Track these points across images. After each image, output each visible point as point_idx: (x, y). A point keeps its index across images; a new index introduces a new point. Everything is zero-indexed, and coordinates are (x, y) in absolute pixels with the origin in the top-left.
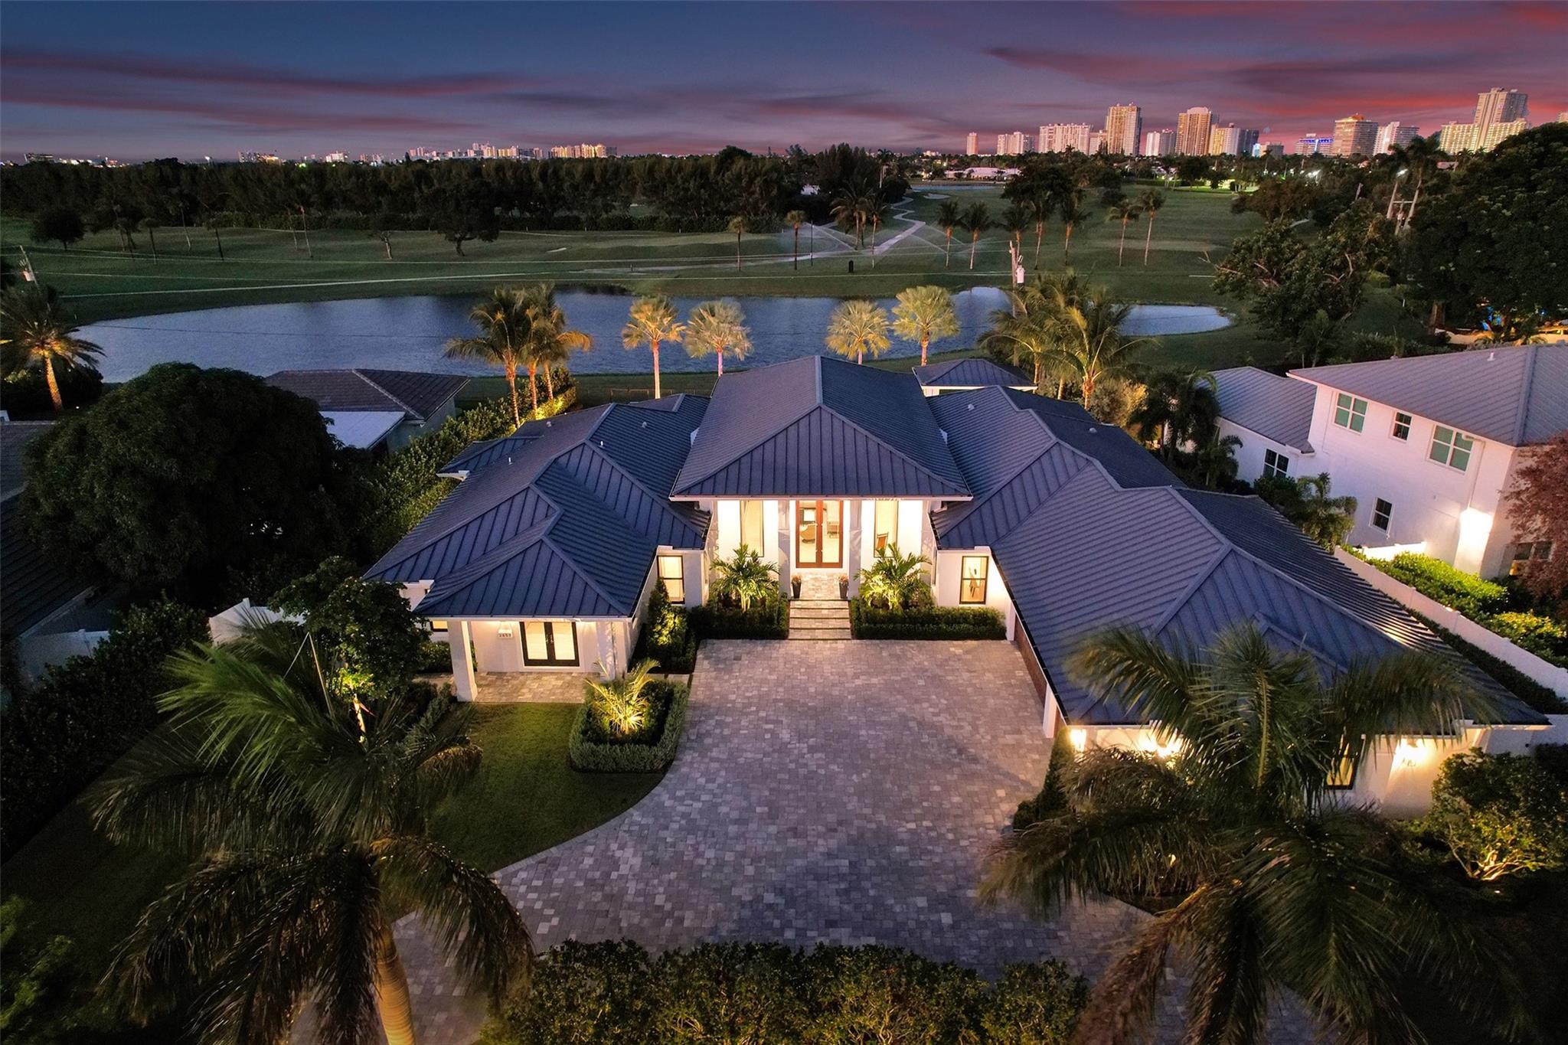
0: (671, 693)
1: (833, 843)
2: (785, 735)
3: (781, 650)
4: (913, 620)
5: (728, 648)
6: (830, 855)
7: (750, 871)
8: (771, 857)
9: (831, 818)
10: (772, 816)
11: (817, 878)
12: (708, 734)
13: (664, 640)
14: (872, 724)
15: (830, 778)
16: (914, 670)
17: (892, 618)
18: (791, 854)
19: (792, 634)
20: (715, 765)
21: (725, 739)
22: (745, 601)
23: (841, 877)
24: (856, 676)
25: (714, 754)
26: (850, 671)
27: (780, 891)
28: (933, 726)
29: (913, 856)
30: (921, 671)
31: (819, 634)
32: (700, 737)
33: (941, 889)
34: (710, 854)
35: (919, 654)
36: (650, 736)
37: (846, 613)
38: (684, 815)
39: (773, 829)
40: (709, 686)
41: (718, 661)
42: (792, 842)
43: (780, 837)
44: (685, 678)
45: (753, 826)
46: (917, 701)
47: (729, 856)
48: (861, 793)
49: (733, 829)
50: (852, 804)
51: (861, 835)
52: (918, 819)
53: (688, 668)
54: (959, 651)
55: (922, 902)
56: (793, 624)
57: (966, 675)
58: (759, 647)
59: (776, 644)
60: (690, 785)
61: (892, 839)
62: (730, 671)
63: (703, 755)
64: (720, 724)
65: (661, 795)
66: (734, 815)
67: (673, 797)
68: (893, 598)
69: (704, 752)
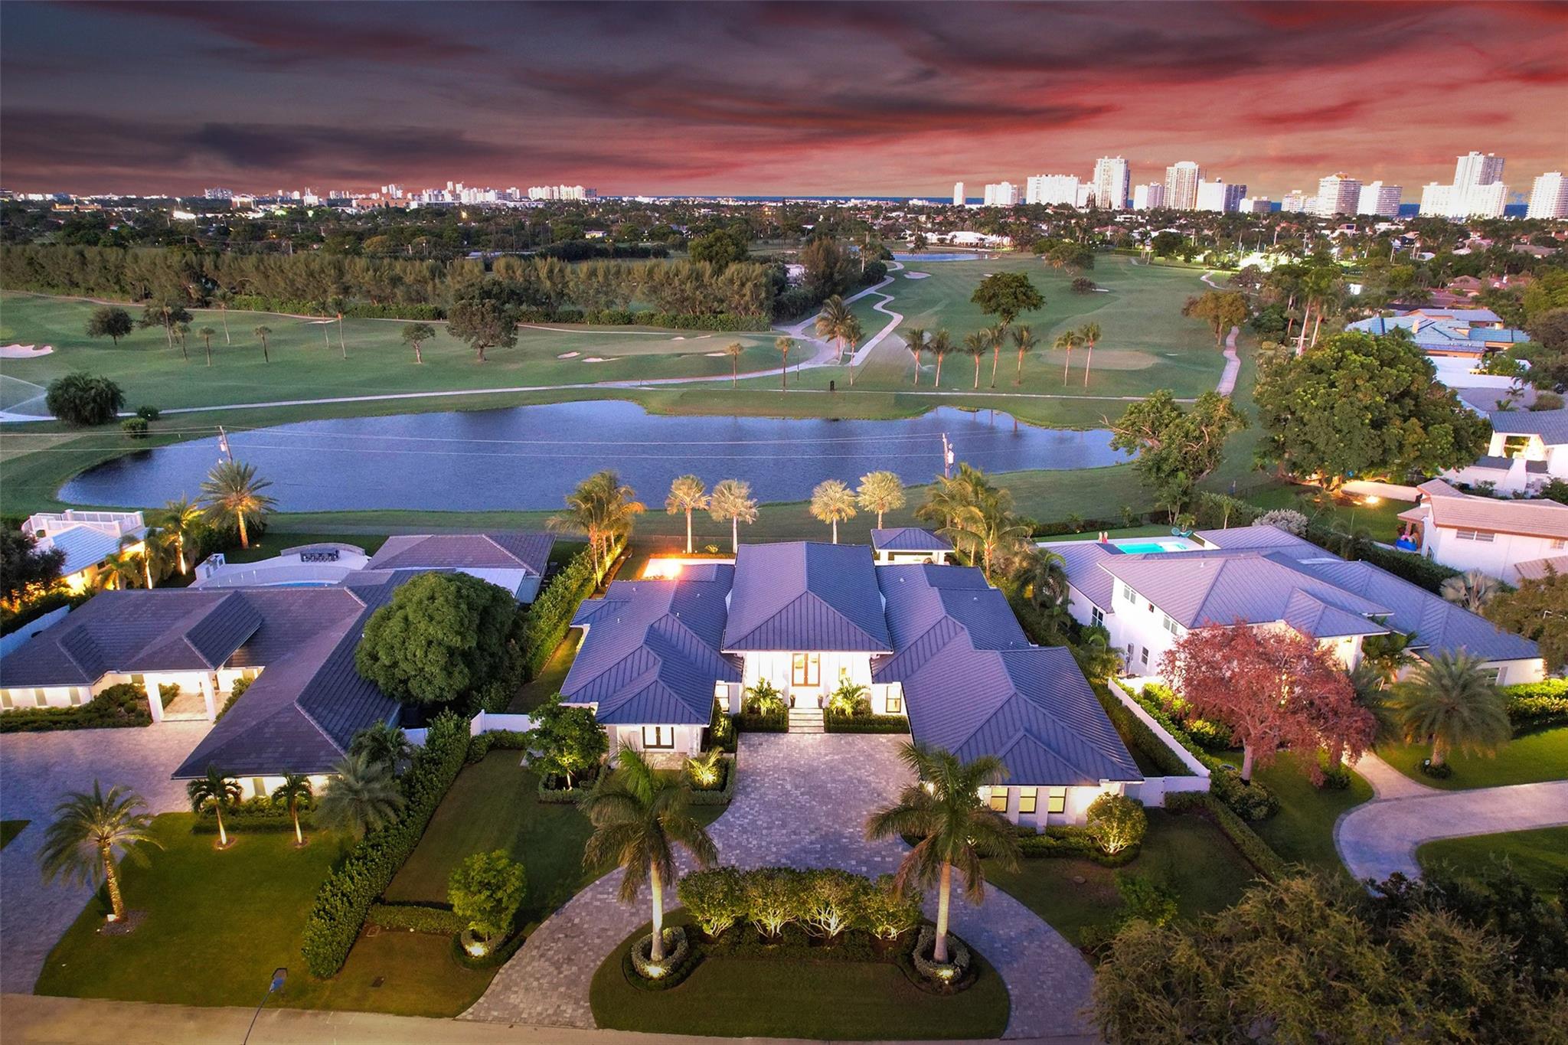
0: (727, 764)
1: (813, 837)
2: (788, 787)
3: (785, 739)
4: (859, 722)
5: (755, 738)
6: (812, 843)
7: (774, 849)
8: (784, 844)
9: (812, 826)
10: (784, 826)
11: (806, 852)
12: (748, 786)
13: (720, 734)
14: (834, 781)
15: (813, 807)
16: (859, 751)
17: (847, 721)
18: (793, 842)
19: (791, 730)
20: (753, 802)
21: (756, 788)
22: (763, 710)
23: (816, 852)
24: (826, 755)
25: (753, 796)
26: (823, 752)
27: (787, 857)
28: (866, 781)
29: (852, 844)
30: (862, 752)
31: (806, 730)
32: (744, 788)
33: (863, 857)
34: (755, 842)
35: (861, 742)
36: (721, 785)
37: (821, 717)
38: (740, 825)
39: (784, 832)
40: (746, 760)
41: (750, 746)
42: (793, 837)
43: (788, 835)
44: (733, 755)
45: (774, 830)
46: (859, 769)
47: (764, 844)
48: (828, 814)
49: (764, 832)
50: (822, 820)
51: (827, 834)
52: (854, 827)
53: (733, 750)
54: (884, 741)
55: (853, 862)
56: (791, 723)
57: (886, 754)
58: (772, 737)
59: (781, 735)
60: (742, 811)
61: (842, 836)
62: (757, 752)
63: (747, 797)
64: (754, 781)
65: (727, 816)
66: (765, 825)
67: (733, 817)
68: (849, 710)
69: (747, 795)
